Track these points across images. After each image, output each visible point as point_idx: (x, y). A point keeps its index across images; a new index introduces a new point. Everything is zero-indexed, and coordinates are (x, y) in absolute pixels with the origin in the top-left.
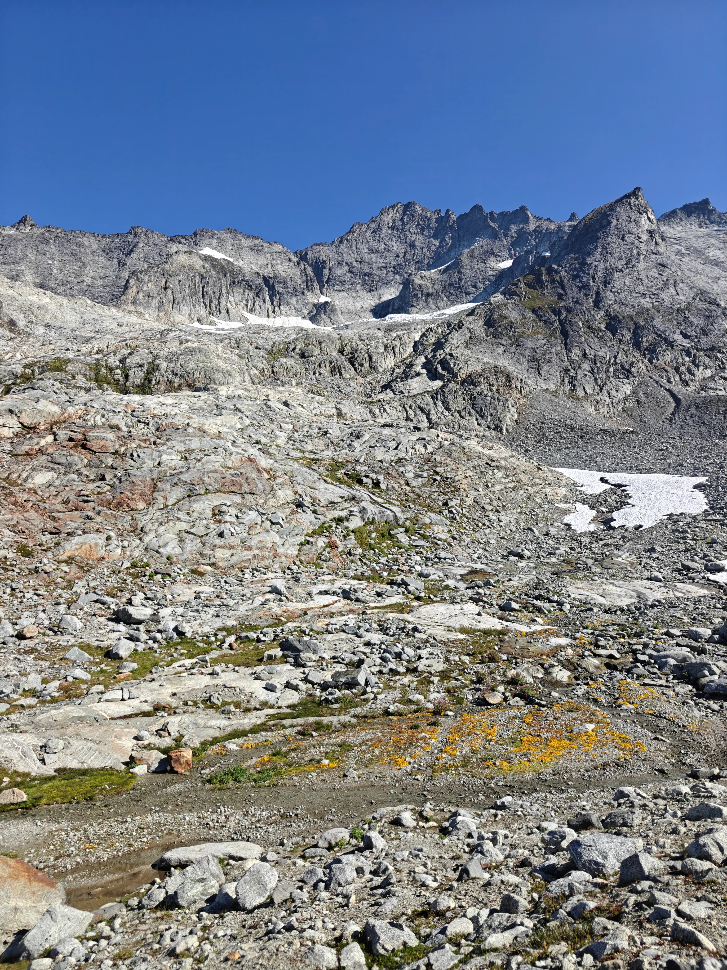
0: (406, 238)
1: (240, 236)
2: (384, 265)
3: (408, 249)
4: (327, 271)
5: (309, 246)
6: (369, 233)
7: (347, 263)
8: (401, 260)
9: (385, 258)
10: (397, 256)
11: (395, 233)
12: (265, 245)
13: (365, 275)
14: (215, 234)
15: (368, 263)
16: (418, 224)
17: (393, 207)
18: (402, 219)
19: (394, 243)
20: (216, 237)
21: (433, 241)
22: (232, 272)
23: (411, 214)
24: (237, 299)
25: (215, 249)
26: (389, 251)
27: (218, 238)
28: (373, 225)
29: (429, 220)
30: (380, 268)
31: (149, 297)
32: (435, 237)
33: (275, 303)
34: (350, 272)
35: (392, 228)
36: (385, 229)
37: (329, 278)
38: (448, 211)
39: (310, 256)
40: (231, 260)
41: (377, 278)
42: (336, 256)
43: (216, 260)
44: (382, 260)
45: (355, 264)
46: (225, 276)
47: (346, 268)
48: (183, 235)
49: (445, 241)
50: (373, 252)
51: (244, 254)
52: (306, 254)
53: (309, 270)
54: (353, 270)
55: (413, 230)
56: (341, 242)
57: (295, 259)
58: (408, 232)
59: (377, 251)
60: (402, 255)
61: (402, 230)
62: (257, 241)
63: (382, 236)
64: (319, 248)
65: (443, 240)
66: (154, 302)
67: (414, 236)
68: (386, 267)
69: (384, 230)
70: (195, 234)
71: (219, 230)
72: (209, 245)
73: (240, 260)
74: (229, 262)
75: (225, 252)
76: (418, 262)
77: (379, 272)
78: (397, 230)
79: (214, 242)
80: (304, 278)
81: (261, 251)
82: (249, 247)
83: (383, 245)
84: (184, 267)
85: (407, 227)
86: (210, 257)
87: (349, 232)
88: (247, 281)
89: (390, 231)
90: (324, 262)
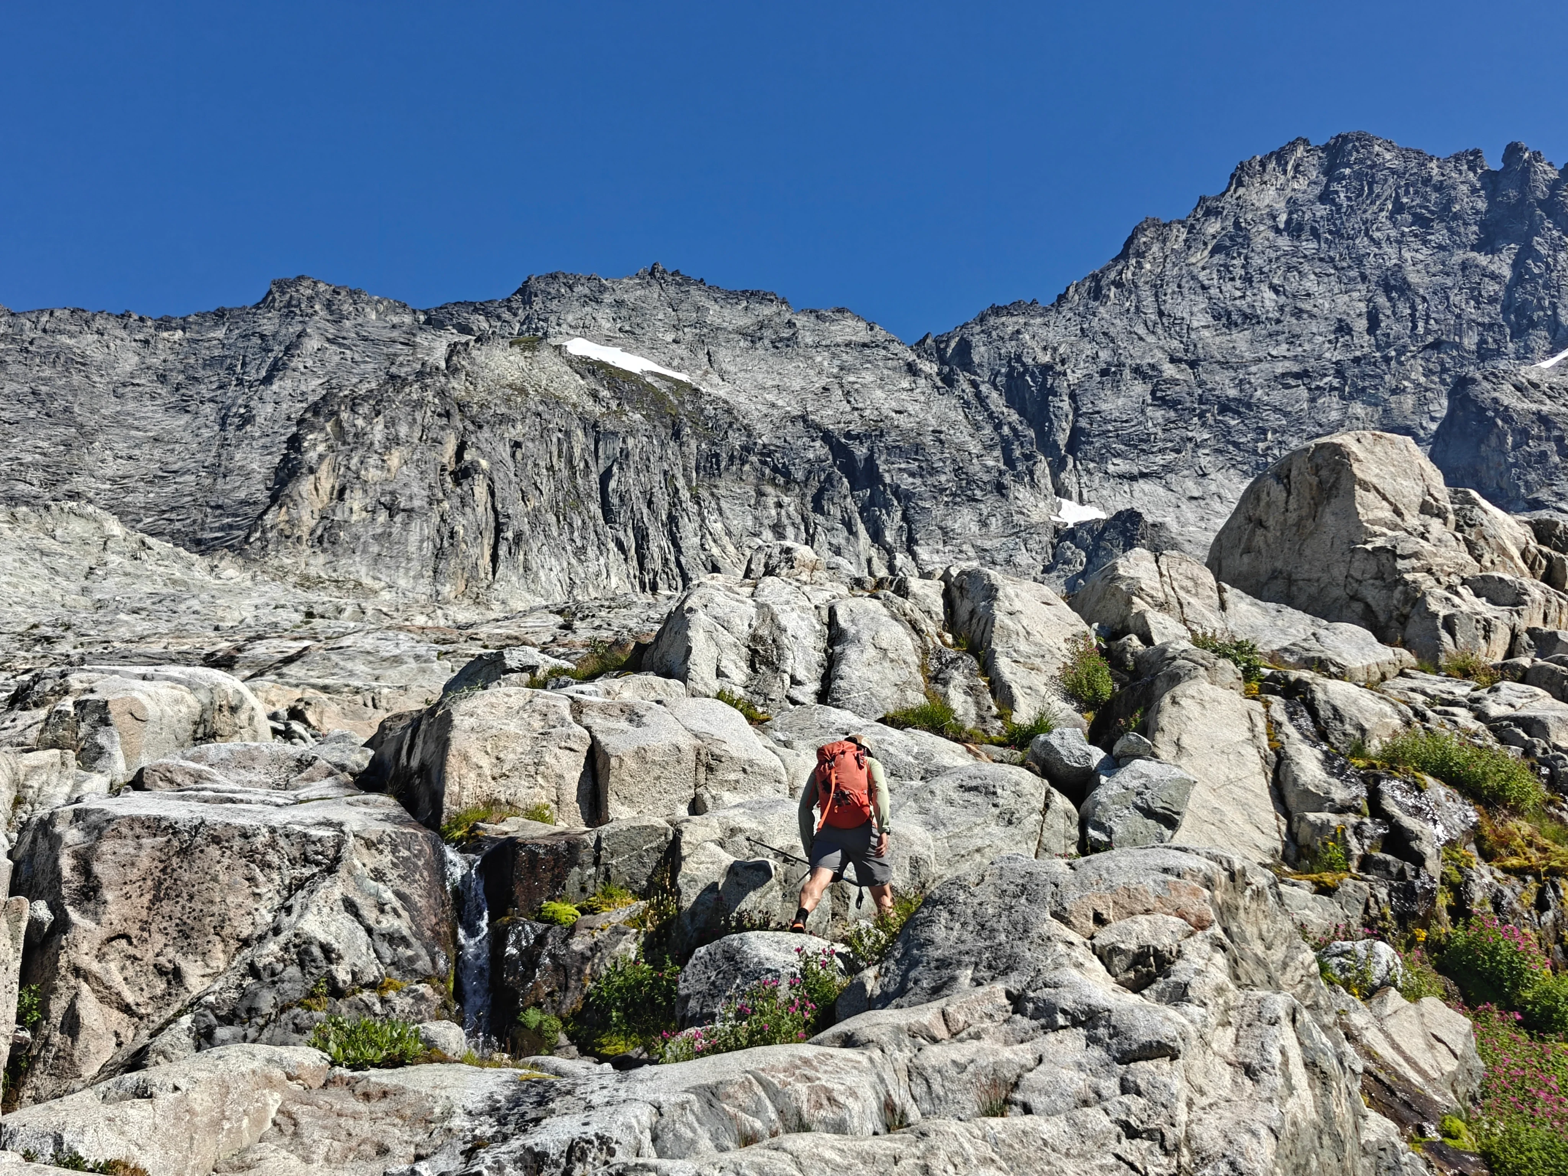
0: (1359, 261)
1: (697, 295)
2: (1296, 368)
3: (1381, 300)
4: (1066, 405)
5: (975, 314)
6: (1199, 257)
7: (1137, 370)
8: (1363, 342)
9: (1293, 339)
10: (1343, 328)
11: (1309, 246)
12: (801, 321)
13: (1224, 408)
14: (603, 289)
15: (1225, 365)
16: (1399, 208)
17: (1280, 157)
18: (1325, 197)
19: (1310, 284)
20: (608, 298)
21: (1482, 259)
22: (699, 417)
23: (1358, 176)
24: (736, 524)
25: (609, 340)
26: (1298, 313)
27: (619, 303)
28: (1213, 227)
29: (1439, 188)
30: (1282, 380)
31: (392, 510)
32: (1487, 245)
33: (889, 537)
34: (1162, 402)
35: (1294, 229)
36: (1261, 235)
37: (1076, 432)
38: (1513, 151)
39: (980, 353)
40: (683, 377)
41: (1274, 420)
42: (1088, 349)
43: (628, 375)
44: (1283, 349)
45: (1169, 370)
46: (676, 435)
47: (1140, 389)
48: (478, 298)
49: (1538, 257)
50: (1231, 324)
51: (724, 356)
52: (965, 347)
53: (996, 401)
54: (1172, 392)
55: (1385, 229)
56: (1097, 293)
57: (929, 367)
58: (1362, 242)
59: (1250, 318)
60: (1361, 324)
61: (1337, 233)
62: (767, 310)
63: (1257, 261)
64: (1011, 323)
65: (1527, 252)
66: (414, 537)
67: (1390, 250)
68: (1303, 375)
69: (1258, 242)
70: (526, 293)
71: (618, 276)
72: (584, 330)
73: (715, 379)
74: (678, 382)
75: (653, 349)
76: (1437, 345)
77: (1277, 396)
78: (1315, 234)
79: (604, 319)
80: (988, 430)
81: (791, 341)
82: (743, 333)
83: (1269, 295)
84: (523, 391)
85: (1354, 223)
86: (602, 365)
87: (1124, 255)
88: (766, 452)
89: (1284, 242)
90: (1047, 369)
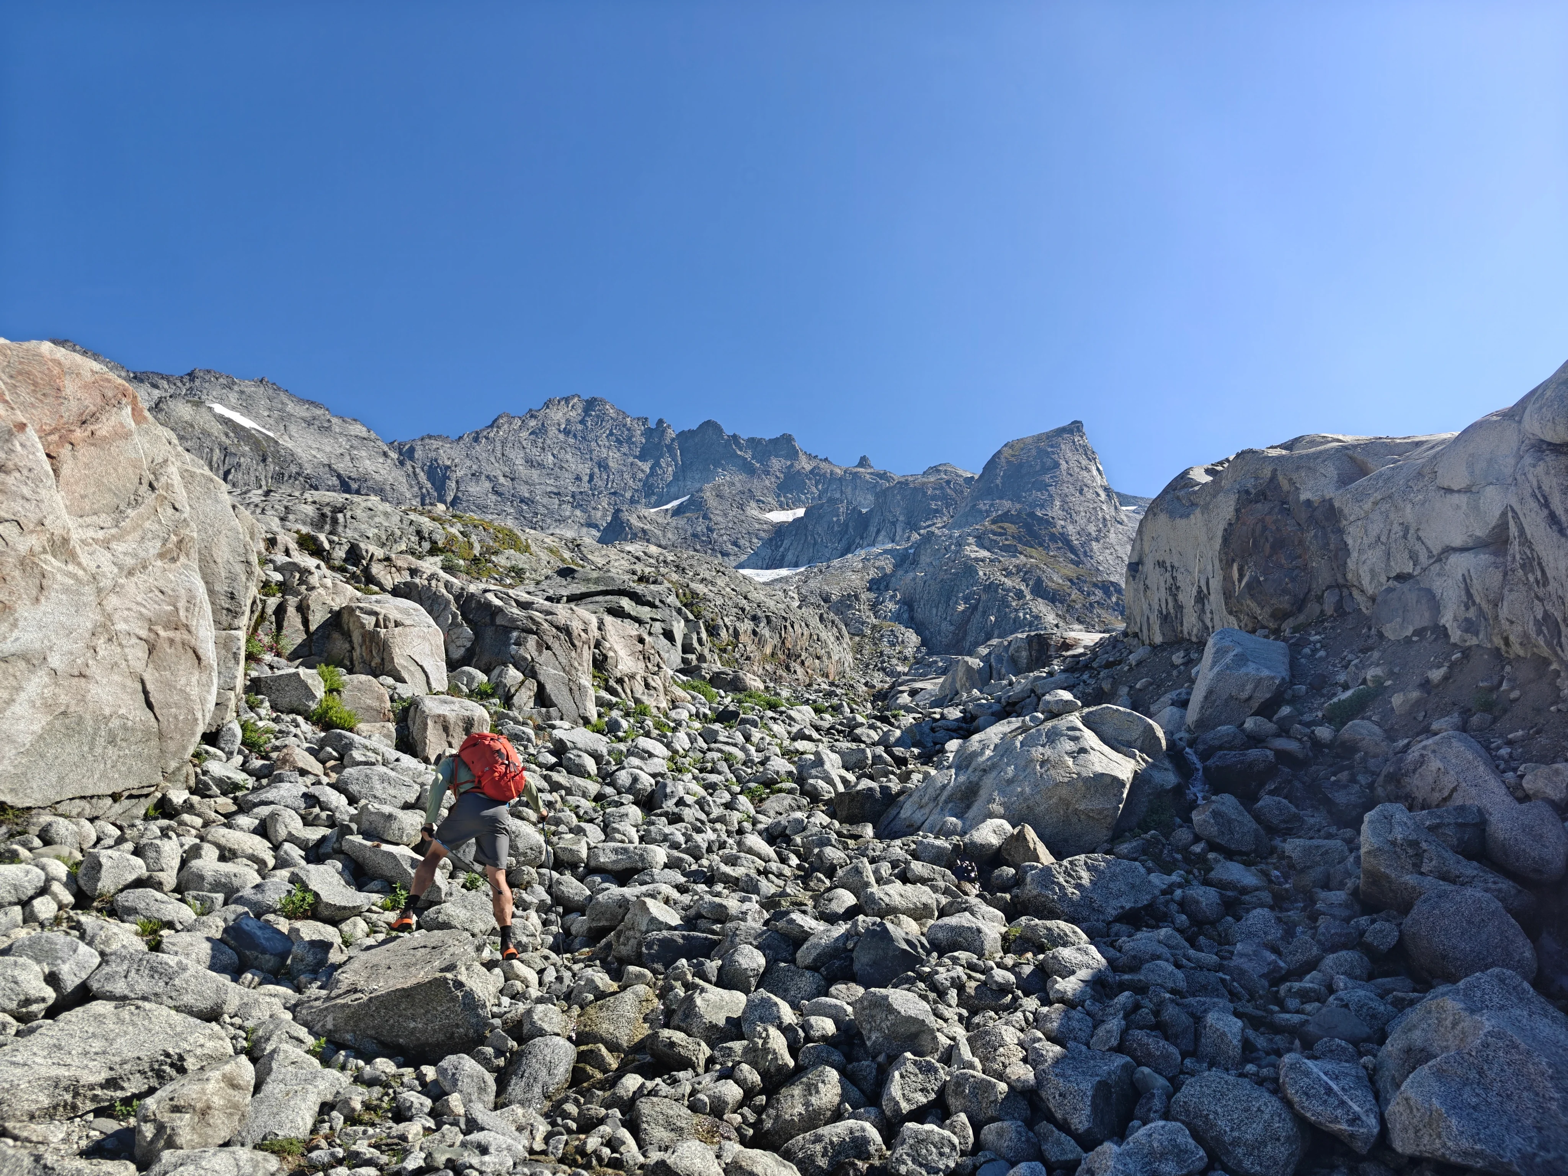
0: (591, 451)
1: (283, 397)
2: (556, 490)
3: (596, 470)
4: (454, 485)
5: (420, 436)
6: (524, 434)
7: (488, 477)
8: (585, 486)
9: (557, 478)
10: (578, 478)
11: (571, 441)
12: (334, 420)
13: (522, 501)
14: (234, 383)
15: (526, 483)
16: (611, 434)
17: (567, 400)
18: (582, 422)
19: (569, 457)
20: (236, 388)
21: (640, 464)
22: (276, 454)
23: (598, 416)
25: (233, 409)
26: (561, 468)
27: (242, 392)
28: (533, 423)
29: (629, 430)
30: (549, 494)
32: (642, 457)
34: (496, 493)
35: (567, 432)
36: (553, 431)
37: (456, 498)
38: (660, 422)
39: (419, 454)
40: (271, 434)
41: (542, 510)
42: (468, 463)
43: (243, 428)
44: (552, 481)
45: (502, 480)
46: (264, 460)
47: (488, 485)
48: (165, 372)
49: (661, 467)
50: (532, 466)
51: (293, 429)
52: (412, 450)
53: (422, 477)
54: (500, 490)
55: (603, 441)
56: (476, 440)
57: (394, 455)
58: (593, 444)
59: (541, 465)
60: (586, 478)
61: (584, 438)
62: (319, 412)
63: (548, 442)
64: (435, 444)
65: (657, 464)
67: (604, 450)
68: (558, 494)
69: (551, 434)
70: (192, 376)
71: (243, 379)
72: (221, 401)
73: (287, 438)
74: (268, 436)
75: (256, 417)
76: (615, 493)
77: (545, 501)
78: (575, 436)
79: (233, 397)
80: (416, 489)
81: (328, 429)
82: (304, 420)
83: (551, 457)
84: (192, 426)
85: (591, 436)
86: (230, 420)
87: (491, 426)
88: (308, 478)
89: (562, 437)
90: (448, 468)
